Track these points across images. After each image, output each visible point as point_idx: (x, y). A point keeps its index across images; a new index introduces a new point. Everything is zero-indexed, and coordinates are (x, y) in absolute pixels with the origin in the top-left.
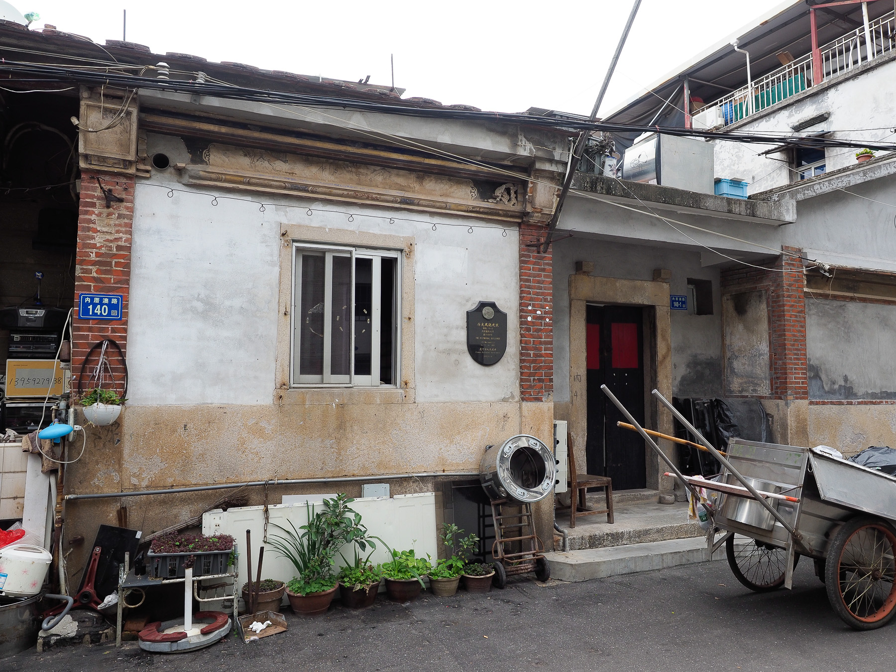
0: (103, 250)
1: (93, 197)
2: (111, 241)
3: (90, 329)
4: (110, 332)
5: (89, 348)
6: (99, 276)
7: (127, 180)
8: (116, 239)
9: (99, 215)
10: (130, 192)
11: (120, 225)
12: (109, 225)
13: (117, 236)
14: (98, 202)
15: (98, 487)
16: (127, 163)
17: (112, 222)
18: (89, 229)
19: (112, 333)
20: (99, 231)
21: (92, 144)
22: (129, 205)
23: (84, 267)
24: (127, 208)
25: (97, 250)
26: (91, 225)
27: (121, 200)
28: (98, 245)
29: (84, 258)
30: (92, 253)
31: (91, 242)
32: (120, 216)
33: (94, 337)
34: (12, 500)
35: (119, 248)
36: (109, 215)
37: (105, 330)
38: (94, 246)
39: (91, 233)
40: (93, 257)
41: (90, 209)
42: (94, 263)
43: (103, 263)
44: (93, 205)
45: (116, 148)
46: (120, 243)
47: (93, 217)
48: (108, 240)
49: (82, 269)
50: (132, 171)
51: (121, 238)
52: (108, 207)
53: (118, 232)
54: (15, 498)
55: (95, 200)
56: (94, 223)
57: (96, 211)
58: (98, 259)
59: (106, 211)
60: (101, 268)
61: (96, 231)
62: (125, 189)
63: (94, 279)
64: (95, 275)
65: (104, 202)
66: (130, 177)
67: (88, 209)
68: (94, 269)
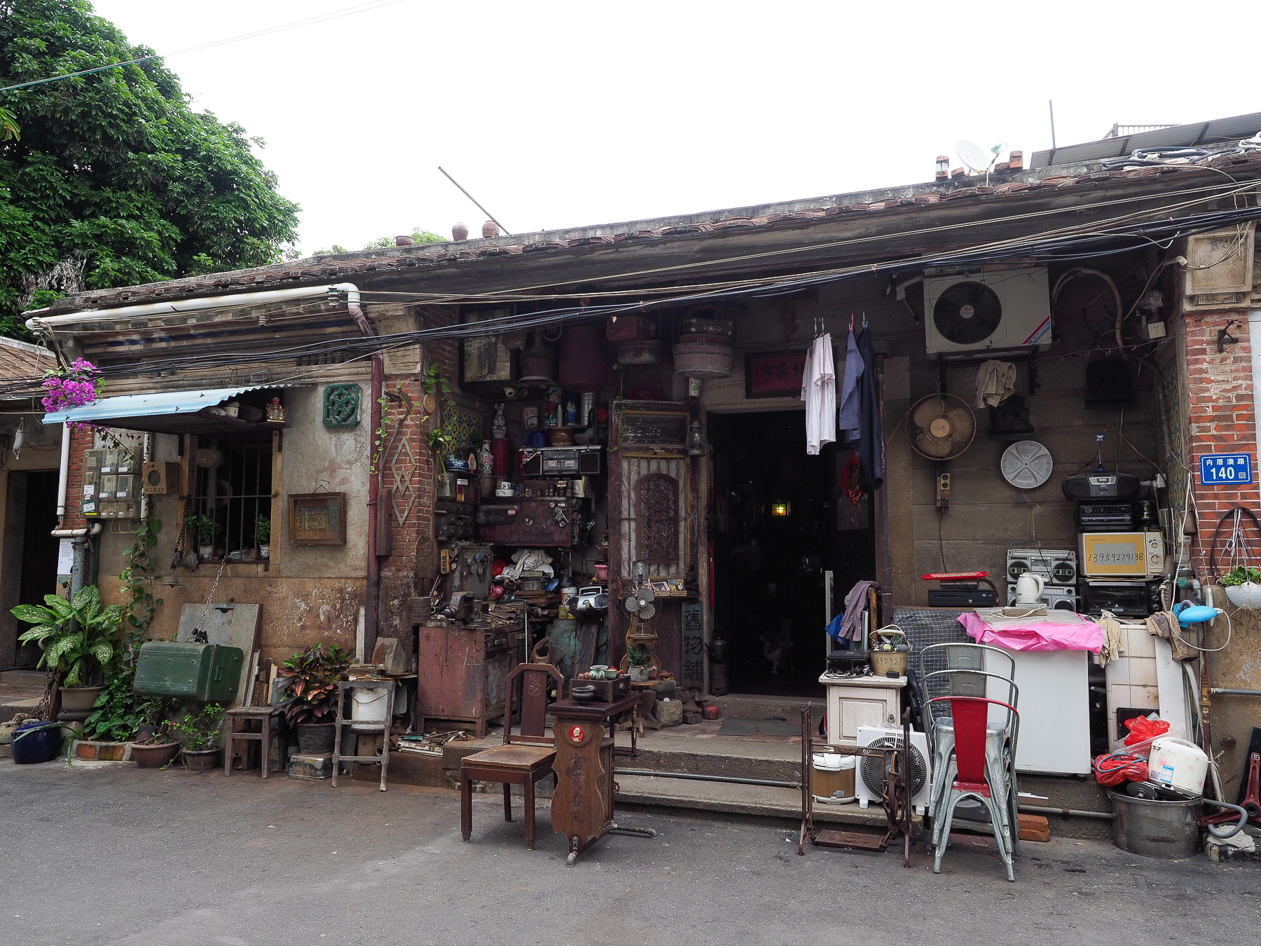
0: (1221, 402)
1: (1202, 342)
2: (1229, 391)
3: (1216, 496)
4: (1239, 498)
5: (1217, 518)
6: (1219, 433)
7: (1239, 315)
8: (1235, 388)
9: (1212, 362)
10: (1245, 329)
11: (1237, 371)
12: (1224, 372)
13: (1235, 383)
14: (1208, 348)
15: (1245, 682)
16: (1240, 296)
17: (1227, 369)
18: (1202, 380)
19: (1241, 499)
20: (1213, 381)
21: (1200, 282)
22: (1244, 344)
23: (1201, 425)
24: (1244, 349)
25: (1214, 404)
26: (1204, 376)
27: (1235, 341)
28: (1214, 397)
29: (1200, 414)
30: (1208, 407)
31: (1206, 394)
32: (1236, 360)
33: (1222, 506)
34: (1142, 688)
35: (1239, 398)
36: (1223, 360)
37: (1233, 496)
38: (1210, 399)
39: (1204, 385)
40: (1210, 412)
41: (1200, 357)
42: (1212, 419)
43: (1222, 418)
44: (1203, 352)
45: (1227, 281)
46: (1239, 392)
47: (1205, 366)
48: (1225, 390)
49: (1198, 427)
50: (1246, 303)
51: (1241, 386)
52: (1221, 351)
53: (1235, 379)
54: (1145, 686)
55: (1204, 346)
56: (1207, 372)
57: (1208, 358)
58: (1215, 413)
59: (1219, 356)
60: (1220, 424)
61: (1210, 381)
62: (1239, 327)
63: (1215, 438)
64: (1214, 432)
65: (1215, 347)
66: (1244, 311)
67: (1198, 357)
68: (1212, 425)
